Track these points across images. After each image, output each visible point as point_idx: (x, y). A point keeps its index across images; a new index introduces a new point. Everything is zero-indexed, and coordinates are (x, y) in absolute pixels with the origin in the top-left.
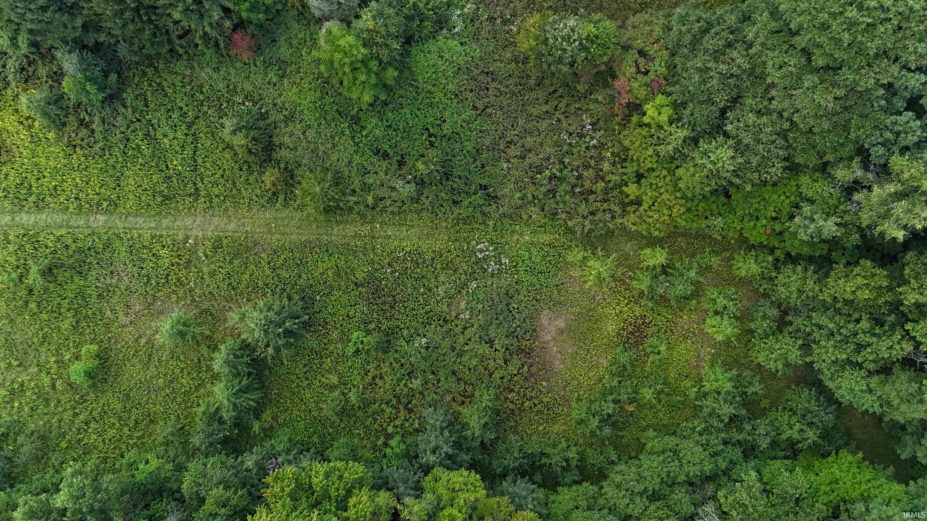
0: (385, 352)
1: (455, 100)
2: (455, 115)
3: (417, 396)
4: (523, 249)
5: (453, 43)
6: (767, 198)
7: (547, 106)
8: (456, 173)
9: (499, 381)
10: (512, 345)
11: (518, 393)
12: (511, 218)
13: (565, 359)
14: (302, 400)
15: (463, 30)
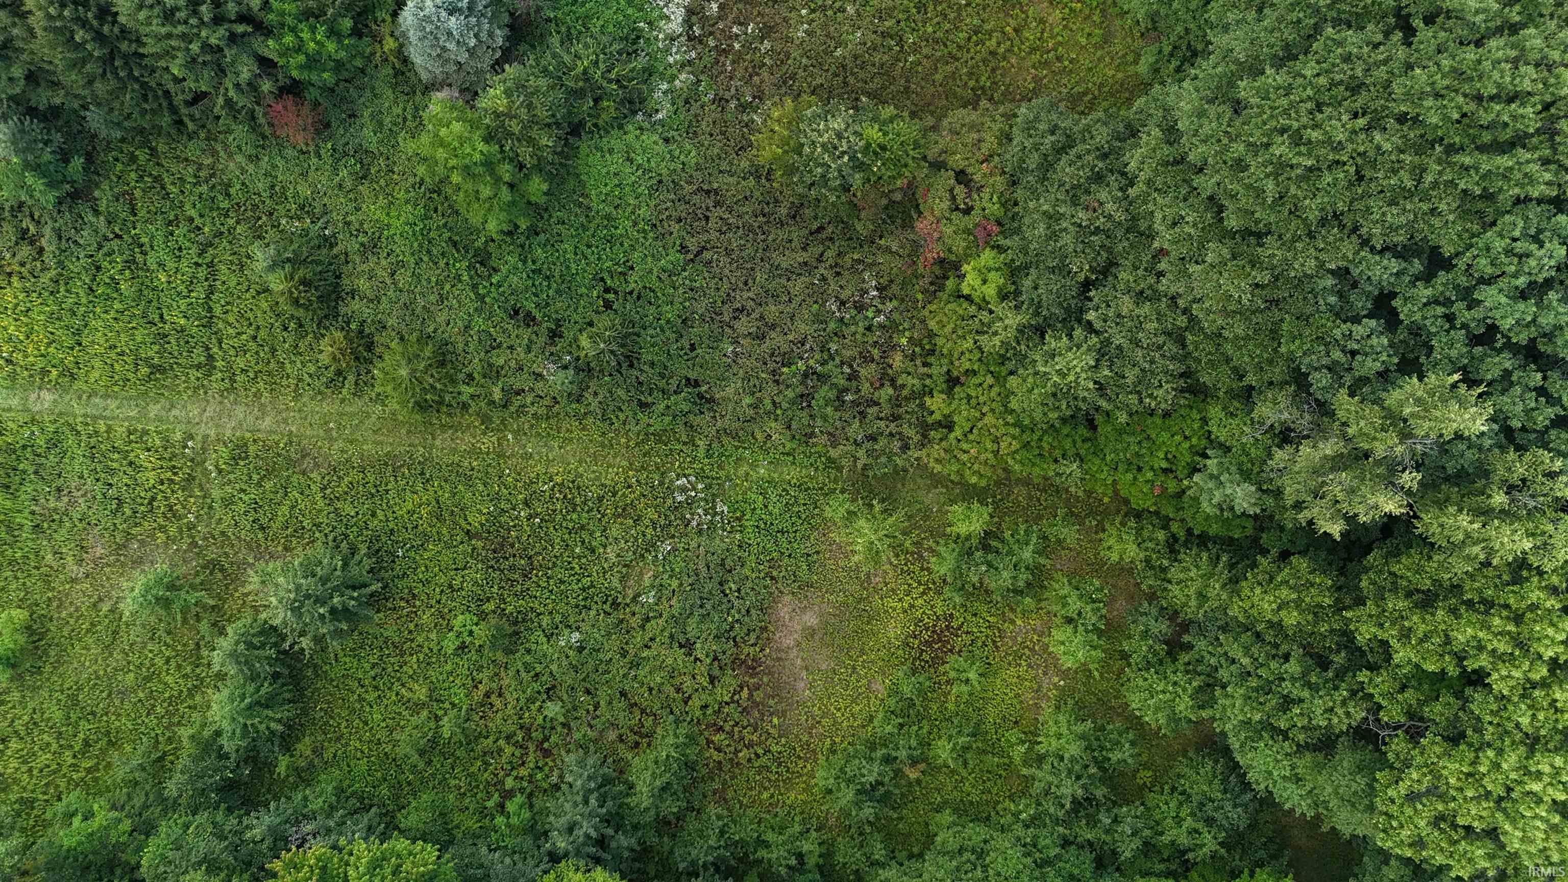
0: (509, 652)
1: (651, 234)
2: (649, 259)
3: (559, 729)
4: (754, 490)
5: (651, 139)
6: (1153, 436)
7: (804, 254)
8: (646, 357)
9: (698, 713)
10: (724, 653)
11: (731, 734)
12: (736, 437)
13: (814, 680)
14: (366, 723)
15: (670, 117)
